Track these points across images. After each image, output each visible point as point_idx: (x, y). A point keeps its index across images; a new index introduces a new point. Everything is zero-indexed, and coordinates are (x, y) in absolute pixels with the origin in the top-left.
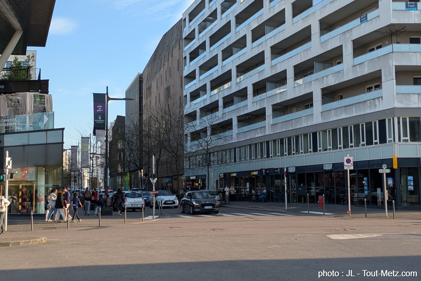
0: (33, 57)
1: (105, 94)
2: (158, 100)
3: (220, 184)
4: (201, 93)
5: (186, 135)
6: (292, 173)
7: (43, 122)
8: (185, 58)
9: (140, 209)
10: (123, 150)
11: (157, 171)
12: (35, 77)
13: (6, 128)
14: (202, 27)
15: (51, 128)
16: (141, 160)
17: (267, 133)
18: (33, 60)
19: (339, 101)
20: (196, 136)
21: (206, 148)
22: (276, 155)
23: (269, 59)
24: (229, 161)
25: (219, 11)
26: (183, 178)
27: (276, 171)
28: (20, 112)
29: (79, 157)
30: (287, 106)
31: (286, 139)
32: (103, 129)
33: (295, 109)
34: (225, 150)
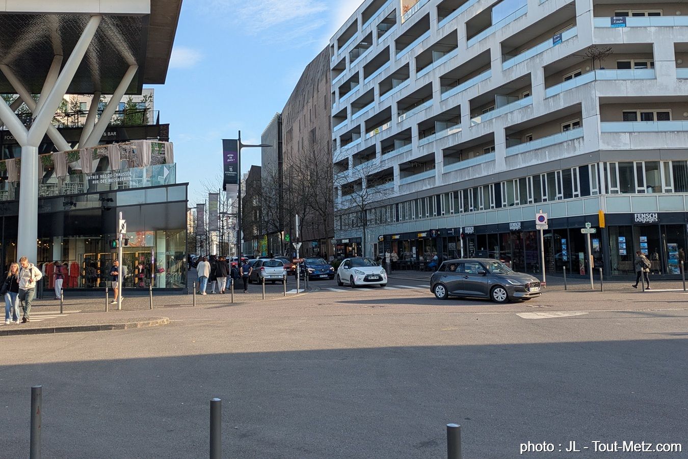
0: (151, 97)
1: (237, 140)
2: (301, 146)
3: (379, 249)
4: (354, 136)
5: (336, 188)
6: (470, 235)
7: (163, 176)
8: (334, 93)
9: (282, 280)
10: (259, 208)
11: (301, 234)
12: (152, 121)
13: (119, 184)
14: (354, 56)
15: (172, 183)
16: (281, 219)
17: (437, 185)
18: (151, 101)
19: (528, 143)
20: (348, 189)
21: (361, 204)
22: (449, 212)
23: (439, 92)
24: (389, 221)
25: (375, 35)
26: (334, 241)
27: (449, 232)
28: (135, 164)
29: (206, 218)
30: (462, 150)
31: (461, 192)
32: (235, 183)
33: (471, 154)
34: (385, 207)
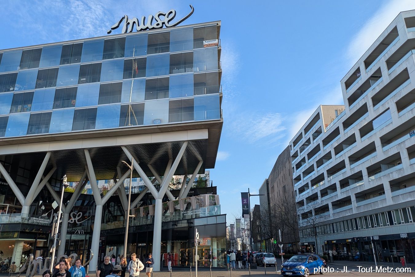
0: (208, 174)
1: (248, 193)
2: (278, 194)
3: (325, 248)
4: (305, 188)
5: (299, 215)
6: (377, 241)
7: (215, 211)
8: (293, 168)
9: (274, 265)
10: (260, 226)
11: (282, 240)
12: (209, 185)
13: (195, 215)
14: (302, 149)
15: (219, 214)
16: (271, 232)
17: (354, 213)
18: (208, 176)
19: (404, 189)
20: (305, 216)
21: (313, 224)
22: (363, 228)
23: (349, 165)
24: (329, 233)
25: (311, 139)
26: (300, 244)
27: (364, 239)
28: (202, 206)
29: (235, 231)
30: (366, 194)
31: (368, 217)
32: (248, 213)
33: (371, 196)
34: (326, 225)
